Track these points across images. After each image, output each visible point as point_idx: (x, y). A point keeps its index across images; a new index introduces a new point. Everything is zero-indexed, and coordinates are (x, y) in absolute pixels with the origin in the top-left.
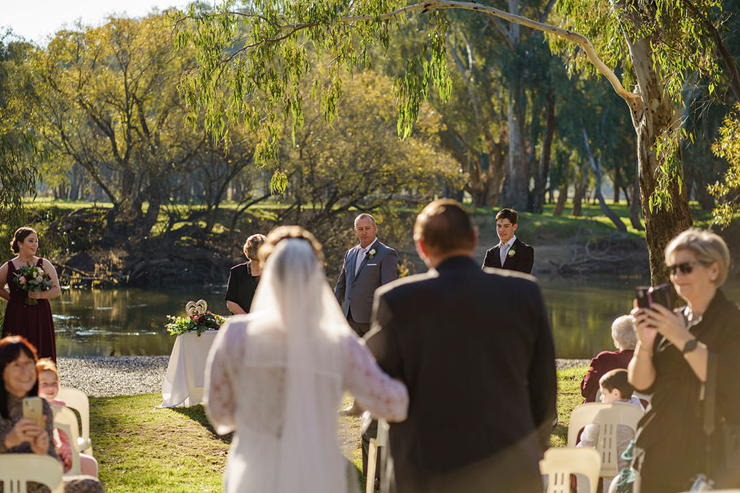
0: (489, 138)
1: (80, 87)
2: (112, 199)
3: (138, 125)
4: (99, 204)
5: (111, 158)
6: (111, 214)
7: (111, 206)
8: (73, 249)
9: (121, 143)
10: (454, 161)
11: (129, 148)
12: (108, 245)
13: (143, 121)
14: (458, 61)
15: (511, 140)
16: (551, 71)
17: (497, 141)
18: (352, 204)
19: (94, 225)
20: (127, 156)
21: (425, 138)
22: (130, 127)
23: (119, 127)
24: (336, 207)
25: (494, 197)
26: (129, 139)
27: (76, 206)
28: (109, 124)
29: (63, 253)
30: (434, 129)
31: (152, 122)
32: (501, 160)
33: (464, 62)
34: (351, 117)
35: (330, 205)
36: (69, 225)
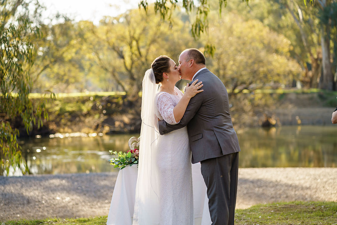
0: (311, 55)
1: (107, 33)
2: (124, 89)
3: (136, 52)
4: (118, 93)
6: (124, 97)
7: (123, 93)
8: (105, 115)
12: (123, 112)
13: (139, 50)
14: (295, 18)
15: (323, 55)
17: (316, 57)
18: (246, 88)
19: (116, 103)
20: (132, 67)
22: (132, 53)
23: (127, 55)
24: (237, 91)
25: (315, 84)
26: (132, 59)
27: (107, 94)
29: (100, 117)
30: (286, 49)
31: (143, 51)
32: (318, 66)
34: (244, 44)
35: (234, 89)
36: (103, 103)
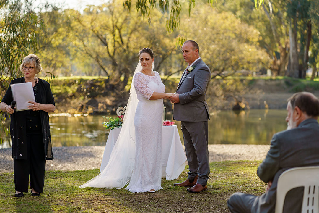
0: (280, 45)
1: (92, 22)
2: (107, 74)
3: (119, 40)
4: (101, 77)
5: (106, 55)
6: (107, 81)
7: (107, 78)
8: (89, 97)
9: (111, 48)
10: (266, 54)
11: (115, 50)
12: (106, 95)
13: (121, 38)
14: (265, 10)
15: (291, 45)
16: (310, 12)
17: (284, 46)
18: (218, 75)
19: (99, 86)
20: (114, 53)
21: (252, 44)
22: (115, 41)
23: (110, 41)
25: (283, 72)
26: (114, 46)
27: (91, 78)
28: (105, 40)
29: (84, 99)
30: (256, 39)
31: (125, 39)
32: (286, 55)
33: (268, 10)
34: (217, 34)
36: (88, 87)
